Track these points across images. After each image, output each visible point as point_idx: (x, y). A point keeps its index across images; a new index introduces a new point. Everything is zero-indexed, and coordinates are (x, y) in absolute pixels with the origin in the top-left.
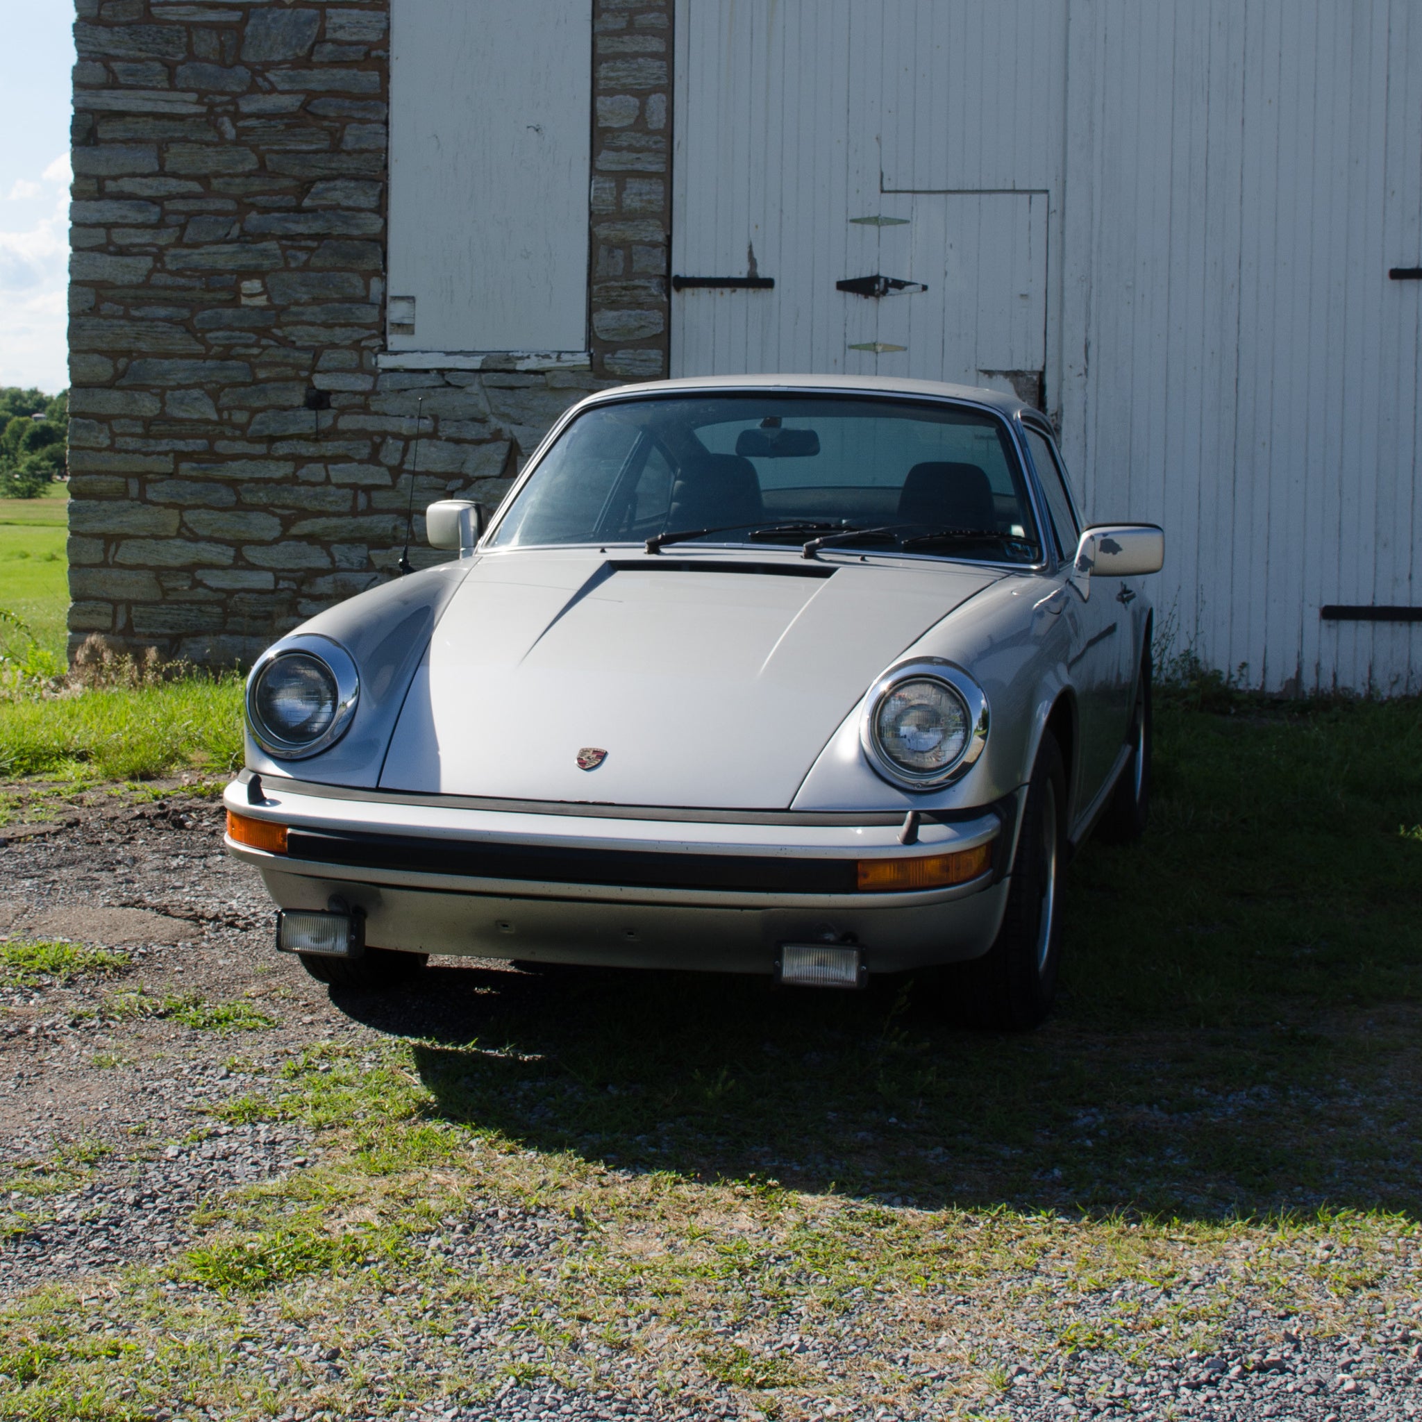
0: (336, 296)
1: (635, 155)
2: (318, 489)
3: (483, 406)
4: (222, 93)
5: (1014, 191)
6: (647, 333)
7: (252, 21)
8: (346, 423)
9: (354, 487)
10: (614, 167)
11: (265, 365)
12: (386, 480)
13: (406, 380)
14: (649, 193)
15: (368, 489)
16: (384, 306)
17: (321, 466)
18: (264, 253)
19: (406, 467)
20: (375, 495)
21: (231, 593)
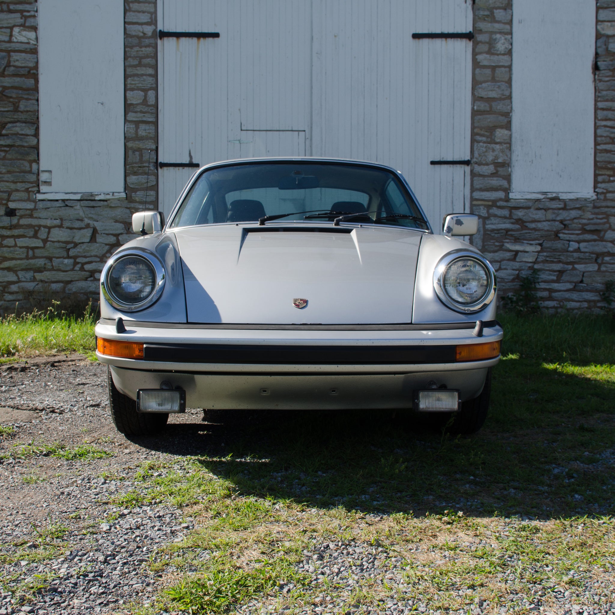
0: (18, 170)
1: (143, 115)
2: (12, 249)
3: (81, 214)
5: (292, 131)
6: (150, 184)
8: (23, 222)
9: (27, 248)
10: (134, 119)
12: (41, 245)
13: (49, 204)
14: (149, 130)
15: (33, 248)
16: (38, 175)
17: (12, 239)
19: (49, 239)
20: (36, 251)
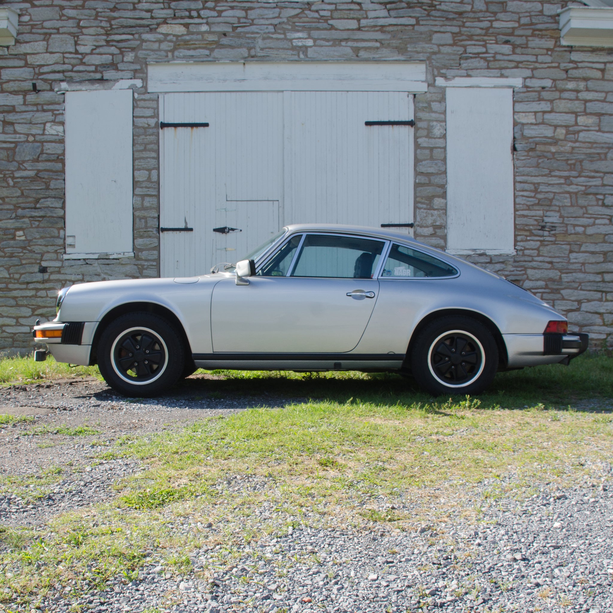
0: (48, 236)
2: (44, 299)
3: (99, 270)
4: (8, 170)
5: (268, 200)
6: (153, 246)
7: (18, 147)
8: (53, 277)
10: (141, 193)
11: (24, 259)
13: (73, 263)
16: (65, 239)
17: (45, 291)
18: (24, 223)
21: (15, 334)
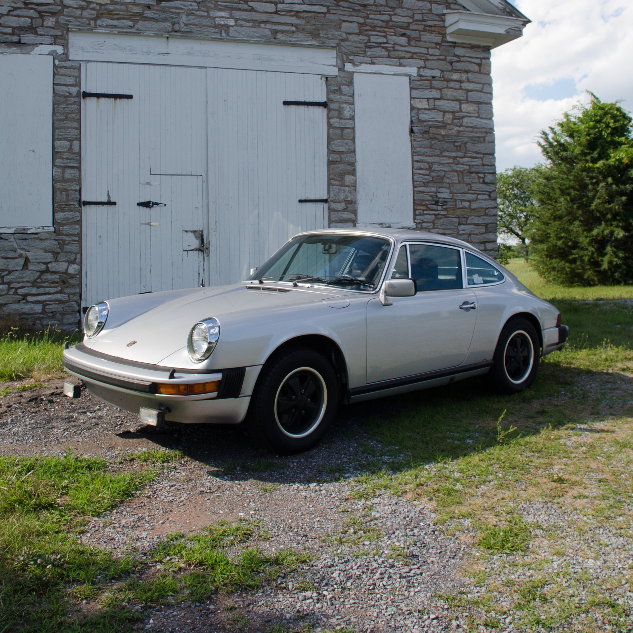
1: (69, 161)
5: (192, 175)
6: (75, 220)
10: (61, 165)
14: (73, 173)
